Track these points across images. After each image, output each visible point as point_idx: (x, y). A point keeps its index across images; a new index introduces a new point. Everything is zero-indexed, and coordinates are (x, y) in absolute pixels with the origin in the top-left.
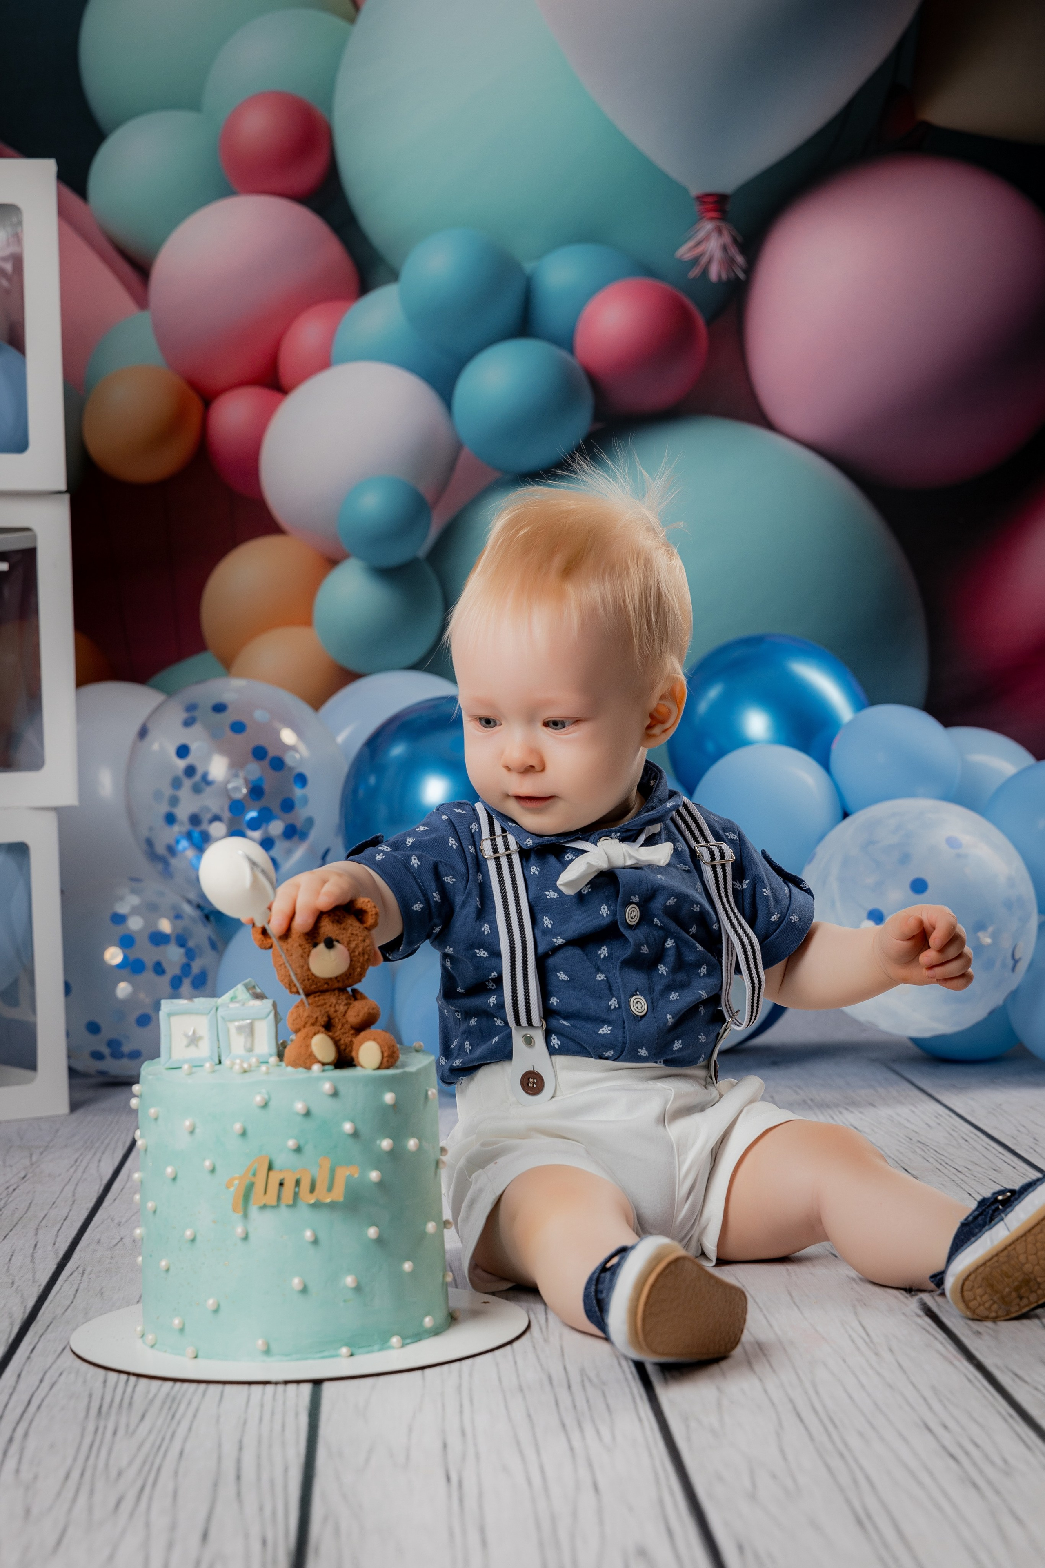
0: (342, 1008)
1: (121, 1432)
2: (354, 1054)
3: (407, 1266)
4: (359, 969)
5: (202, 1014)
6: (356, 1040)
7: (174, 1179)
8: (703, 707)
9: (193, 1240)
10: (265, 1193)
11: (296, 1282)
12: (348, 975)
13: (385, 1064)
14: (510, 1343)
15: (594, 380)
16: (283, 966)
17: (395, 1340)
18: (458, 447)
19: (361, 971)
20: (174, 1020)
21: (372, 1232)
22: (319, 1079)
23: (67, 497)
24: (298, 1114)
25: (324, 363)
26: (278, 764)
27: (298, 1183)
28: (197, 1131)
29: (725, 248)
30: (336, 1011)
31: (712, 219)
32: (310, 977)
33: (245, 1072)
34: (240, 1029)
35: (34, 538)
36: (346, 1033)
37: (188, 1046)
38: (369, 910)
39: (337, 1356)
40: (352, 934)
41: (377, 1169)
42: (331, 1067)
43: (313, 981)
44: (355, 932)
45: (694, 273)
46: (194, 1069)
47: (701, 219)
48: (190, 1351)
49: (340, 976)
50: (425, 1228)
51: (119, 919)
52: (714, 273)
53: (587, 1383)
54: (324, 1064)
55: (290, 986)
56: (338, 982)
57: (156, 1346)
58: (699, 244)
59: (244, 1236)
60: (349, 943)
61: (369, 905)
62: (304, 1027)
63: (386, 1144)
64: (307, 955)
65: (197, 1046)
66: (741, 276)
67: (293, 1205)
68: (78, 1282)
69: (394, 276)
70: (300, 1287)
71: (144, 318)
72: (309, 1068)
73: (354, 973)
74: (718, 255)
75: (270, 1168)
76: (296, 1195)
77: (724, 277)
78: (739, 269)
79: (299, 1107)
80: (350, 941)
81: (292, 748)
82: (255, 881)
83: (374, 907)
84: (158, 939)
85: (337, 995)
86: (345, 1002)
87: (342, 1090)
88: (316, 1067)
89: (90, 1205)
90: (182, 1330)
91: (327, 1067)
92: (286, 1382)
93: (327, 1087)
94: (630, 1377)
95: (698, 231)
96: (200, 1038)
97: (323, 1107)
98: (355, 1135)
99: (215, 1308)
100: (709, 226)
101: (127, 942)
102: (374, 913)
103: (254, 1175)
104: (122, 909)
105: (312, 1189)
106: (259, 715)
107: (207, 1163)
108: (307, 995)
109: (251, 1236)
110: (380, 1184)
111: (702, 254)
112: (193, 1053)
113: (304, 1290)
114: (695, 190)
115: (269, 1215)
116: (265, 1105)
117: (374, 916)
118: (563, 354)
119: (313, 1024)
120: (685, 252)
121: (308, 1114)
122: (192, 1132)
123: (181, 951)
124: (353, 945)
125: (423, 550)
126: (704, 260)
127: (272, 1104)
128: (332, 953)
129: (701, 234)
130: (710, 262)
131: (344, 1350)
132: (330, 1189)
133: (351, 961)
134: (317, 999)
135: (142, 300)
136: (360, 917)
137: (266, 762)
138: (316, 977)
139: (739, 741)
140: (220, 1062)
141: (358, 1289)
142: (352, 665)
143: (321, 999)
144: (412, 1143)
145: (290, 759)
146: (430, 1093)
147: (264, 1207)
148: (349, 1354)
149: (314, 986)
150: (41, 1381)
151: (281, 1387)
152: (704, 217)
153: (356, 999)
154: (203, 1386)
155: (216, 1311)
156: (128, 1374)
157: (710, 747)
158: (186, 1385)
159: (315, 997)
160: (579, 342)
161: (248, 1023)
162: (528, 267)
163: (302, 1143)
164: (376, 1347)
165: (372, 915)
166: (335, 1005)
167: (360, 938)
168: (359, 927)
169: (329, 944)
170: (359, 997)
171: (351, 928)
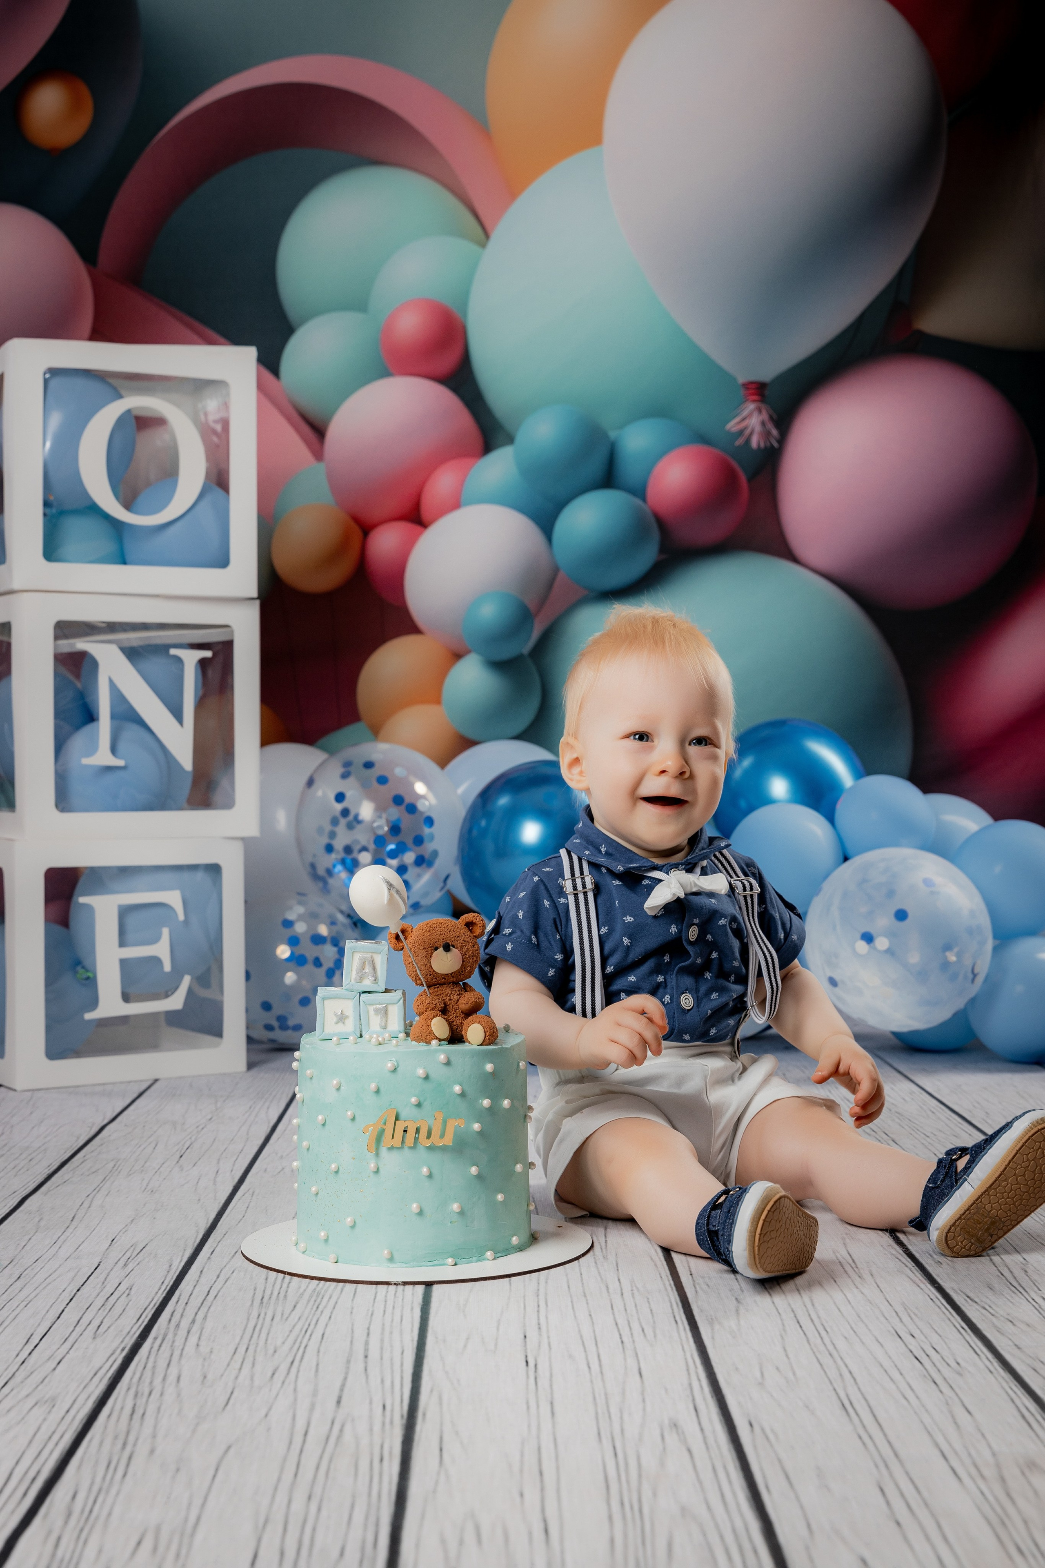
0: (455, 997)
1: (278, 1318)
2: (463, 1033)
3: (500, 1197)
4: (469, 968)
5: (348, 999)
6: (466, 1022)
7: (324, 1125)
9: (337, 1172)
10: (393, 1138)
11: (415, 1207)
12: (460, 972)
13: (487, 1041)
14: (577, 1258)
15: (661, 522)
16: (411, 964)
17: (489, 1254)
18: (555, 571)
19: (470, 969)
20: (326, 1002)
21: (474, 1170)
22: (436, 1051)
23: (257, 603)
24: (419, 1077)
25: (455, 504)
26: (412, 809)
27: (418, 1130)
28: (342, 1088)
29: (763, 424)
30: (450, 1000)
31: (754, 401)
32: (431, 973)
33: (380, 1044)
34: (377, 1011)
35: (232, 633)
36: (458, 1017)
37: (337, 1023)
38: (478, 923)
39: (444, 1264)
40: (465, 941)
41: (478, 1121)
42: (446, 1043)
43: (434, 976)
44: (466, 939)
45: (739, 442)
46: (342, 1041)
47: (746, 401)
48: (332, 1257)
49: (455, 973)
50: (514, 1168)
51: (288, 924)
52: (755, 442)
53: (635, 1292)
54: (440, 1040)
55: (416, 979)
56: (453, 977)
57: (306, 1252)
58: (744, 419)
59: (376, 1170)
60: (462, 947)
61: (478, 918)
62: (426, 1011)
63: (486, 1103)
64: (429, 956)
65: (344, 1023)
66: (776, 445)
67: (414, 1148)
68: (249, 1201)
69: (510, 440)
70: (418, 1211)
71: (321, 467)
72: (429, 1043)
73: (464, 971)
74: (758, 428)
75: (397, 1118)
76: (416, 1140)
77: (762, 445)
78: (775, 441)
79: (421, 1072)
81: (423, 797)
82: (391, 898)
83: (482, 920)
84: (318, 940)
85: (452, 987)
86: (458, 992)
87: (453, 1059)
88: (434, 1042)
89: (260, 1142)
90: (326, 1241)
91: (442, 1042)
92: (405, 1283)
93: (442, 1057)
94: (669, 1288)
95: (742, 411)
96: (347, 1017)
97: (439, 1073)
98: (463, 1095)
99: (352, 1224)
100: (751, 406)
101: (293, 942)
102: (481, 925)
103: (385, 1124)
104: (291, 916)
105: (429, 1136)
106: (399, 771)
107: (349, 1113)
108: (429, 986)
109: (381, 1169)
110: (481, 1133)
111: (746, 428)
112: (341, 1028)
113: (421, 1213)
114: (741, 379)
115: (395, 1154)
116: (395, 1070)
118: (638, 502)
119: (432, 1009)
120: (732, 426)
121: (427, 1078)
122: (338, 1089)
123: (335, 949)
124: (464, 950)
125: (527, 648)
126: (747, 432)
127: (400, 1069)
128: (449, 954)
130: (751, 434)
131: (450, 1261)
132: (442, 1136)
133: (463, 961)
134: (436, 989)
135: (318, 454)
136: (471, 928)
137: (403, 807)
138: (436, 973)
139: (766, 800)
140: (361, 1036)
141: (462, 1213)
142: (470, 734)
143: (439, 990)
144: (506, 1103)
145: (422, 806)
146: (521, 1064)
147: (391, 1148)
148: (453, 1263)
149: (434, 980)
150: (218, 1277)
151: (401, 1288)
152: (748, 400)
153: (466, 991)
154: (341, 1284)
155: (353, 1227)
156: (285, 1273)
157: (743, 804)
158: (328, 1283)
159: (435, 988)
160: (650, 493)
161: (383, 1007)
162: (613, 434)
163: (422, 1100)
164: (474, 1259)
165: (480, 927)
166: (450, 995)
167: (470, 944)
168: (470, 936)
169: (447, 948)
170: (468, 989)
171: (463, 936)
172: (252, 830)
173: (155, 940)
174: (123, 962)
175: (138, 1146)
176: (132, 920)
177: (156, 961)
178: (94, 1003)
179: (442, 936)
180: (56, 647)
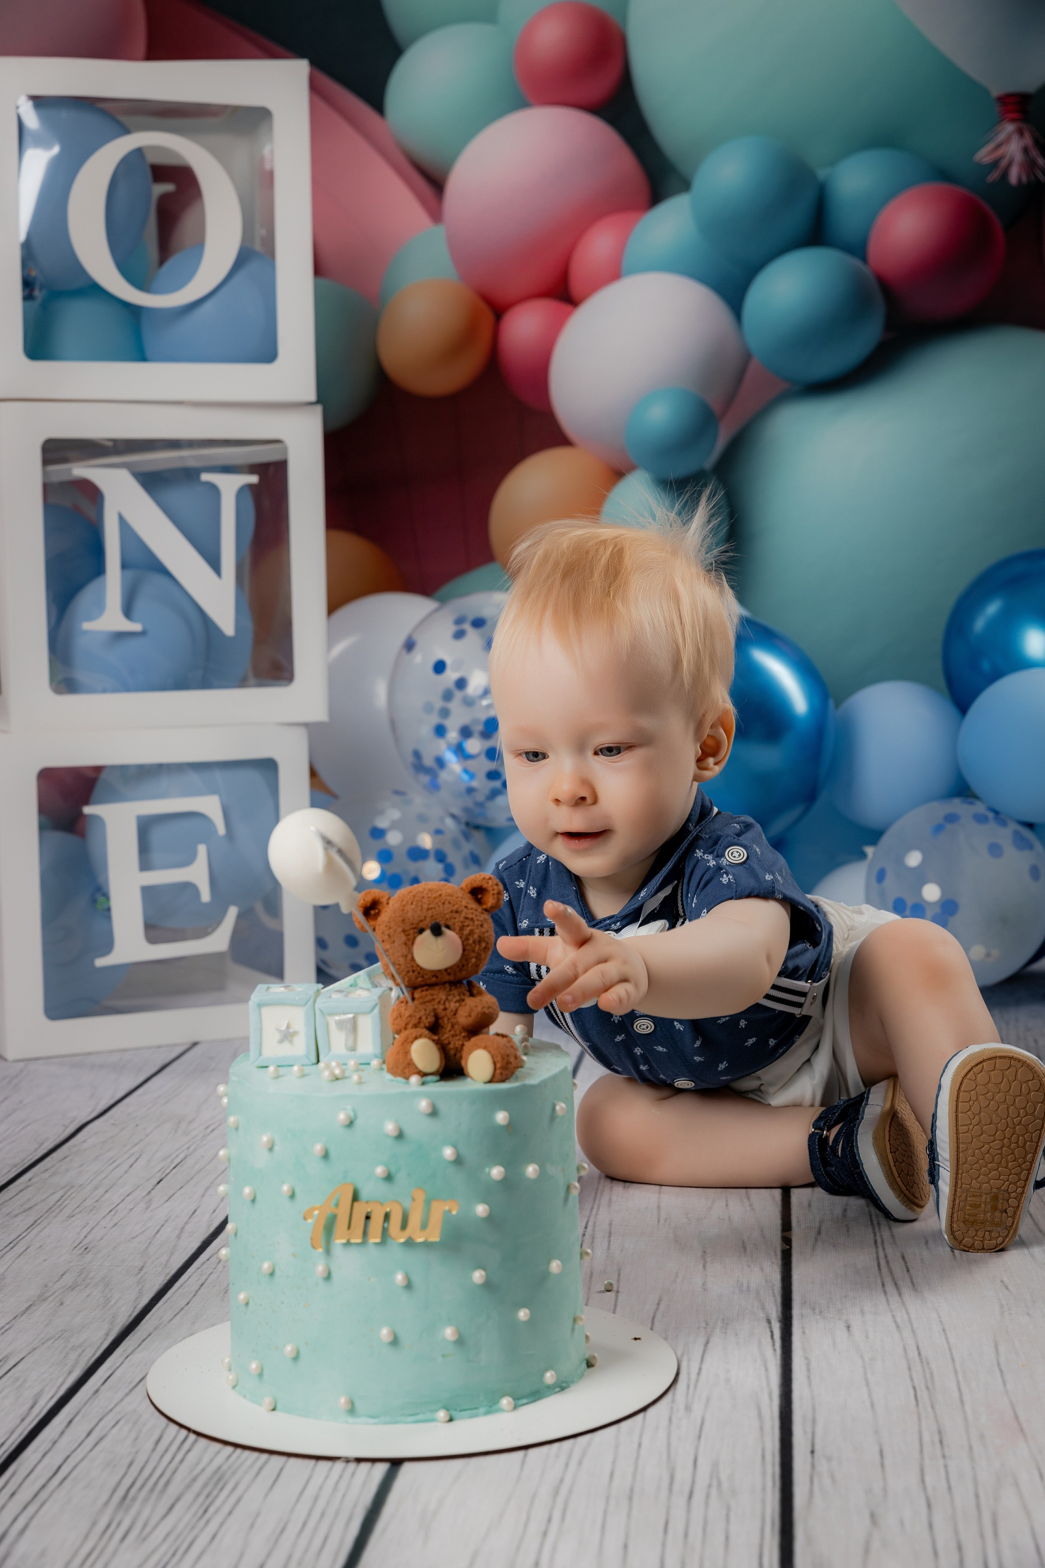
0: (453, 1005)
1: (133, 1536)
2: (463, 1063)
3: (523, 1314)
4: (474, 960)
5: (298, 1005)
6: (468, 1044)
7: (253, 1201)
8: (980, 624)
9: (272, 1274)
11: (385, 1333)
12: (461, 967)
13: (498, 1077)
14: (644, 1409)
15: (887, 288)
17: (505, 1402)
18: (747, 358)
19: (476, 962)
20: (265, 1011)
21: (478, 1276)
22: (415, 1095)
23: (319, 409)
24: (388, 1136)
25: (614, 274)
27: (387, 1217)
28: (276, 1148)
29: (1026, 150)
30: (445, 1009)
31: (1012, 120)
32: (415, 969)
33: (337, 1079)
34: (340, 1024)
35: (285, 450)
36: (456, 1036)
37: (281, 1041)
38: (490, 889)
39: (433, 1420)
40: (466, 918)
41: (484, 1202)
42: (436, 1078)
43: (419, 973)
44: (470, 916)
45: (993, 177)
46: (282, 1071)
47: (1002, 121)
48: (268, 1401)
49: (451, 968)
50: (548, 1267)
51: (378, 833)
52: (1014, 176)
54: (423, 1074)
56: (449, 974)
57: (237, 1388)
58: (999, 146)
59: (326, 1275)
60: (462, 928)
61: (490, 882)
62: (406, 1029)
63: (497, 1172)
64: (411, 943)
65: (291, 1042)
66: (1042, 178)
67: (382, 1243)
68: (210, 1272)
69: (685, 185)
70: (390, 1339)
71: (439, 232)
72: (405, 1080)
73: (468, 964)
74: (1018, 157)
75: (355, 1198)
76: (385, 1232)
77: (1024, 179)
78: (1040, 172)
79: (390, 1127)
80: (464, 926)
82: (330, 862)
83: (497, 885)
84: (417, 854)
85: (448, 989)
86: (458, 998)
87: (442, 1107)
90: (260, 1375)
91: (429, 1078)
92: (359, 1460)
93: (424, 1105)
95: (997, 134)
96: (295, 1033)
97: (419, 1128)
98: (458, 1161)
99: (294, 1355)
100: (1010, 128)
101: (385, 857)
102: (495, 892)
103: (337, 1205)
104: (382, 823)
105: (404, 1226)
107: (285, 1188)
108: (410, 988)
109: (335, 1275)
110: (490, 1219)
111: (1001, 158)
112: (286, 1050)
113: (395, 1342)
114: (996, 91)
115: (355, 1253)
116: (350, 1124)
117: (495, 896)
118: (856, 262)
119: (415, 1026)
120: (984, 155)
121: (400, 1136)
122: (271, 1149)
123: (440, 866)
124: (466, 931)
125: (709, 462)
126: (1004, 163)
127: (359, 1123)
128: (440, 941)
129: (1002, 137)
130: (1010, 165)
132: (424, 1226)
133: (464, 950)
134: (424, 993)
135: (436, 214)
136: (480, 896)
138: (421, 969)
139: (1018, 663)
140: (318, 1061)
141: (460, 1341)
143: (427, 994)
144: (531, 1170)
146: (558, 1108)
147: (348, 1244)
148: (448, 1418)
149: (420, 979)
150: (89, 1434)
151: (352, 1466)
152: (1004, 119)
153: (472, 995)
154: (265, 1456)
155: (296, 1358)
156: (189, 1429)
157: (986, 666)
158: (247, 1453)
159: (422, 991)
160: (873, 250)
161: (349, 1019)
162: (822, 174)
163: (393, 1170)
164: (482, 1410)
165: (493, 894)
166: (444, 1002)
167: (476, 923)
168: (476, 910)
169: (437, 931)
170: (475, 992)
171: (465, 910)
172: (318, 713)
173: (188, 860)
174: (148, 892)
175: (111, 1161)
176: (157, 835)
177: (189, 888)
178: (108, 946)
179: (430, 912)
180: (45, 474)
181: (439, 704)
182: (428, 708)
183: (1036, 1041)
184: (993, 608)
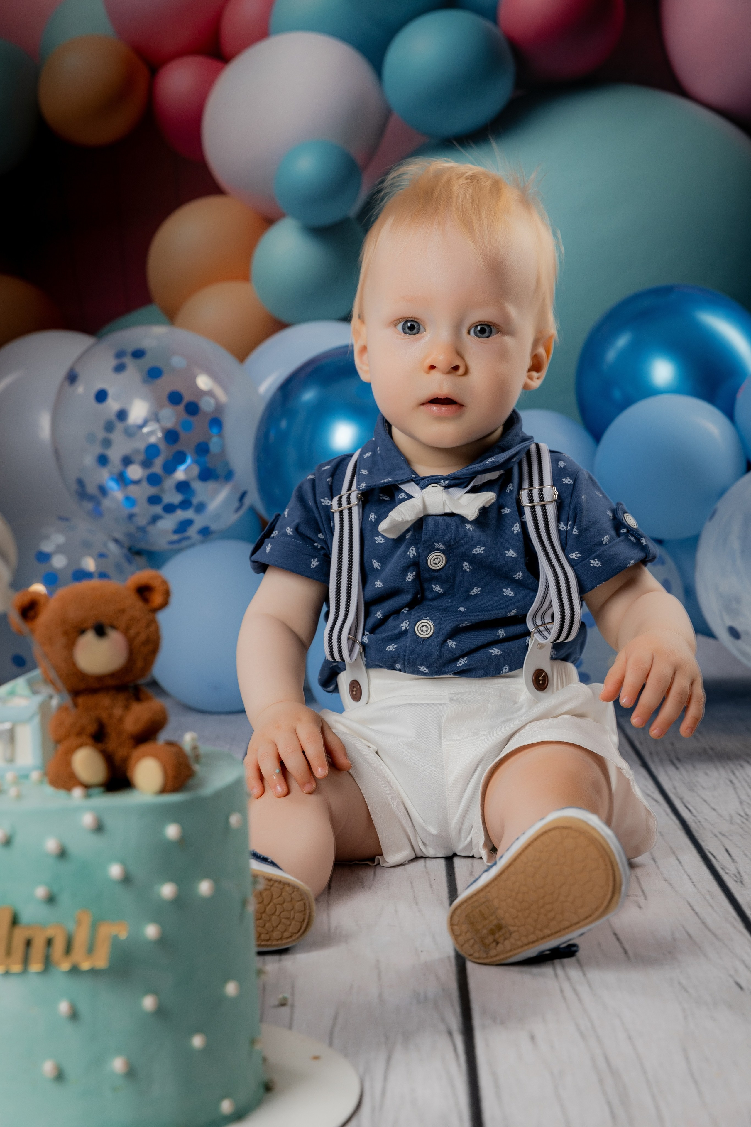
0: (118, 712)
2: (129, 774)
3: (197, 1041)
4: (141, 663)
6: (136, 754)
8: (611, 355)
10: (7, 955)
11: (48, 1067)
12: (126, 670)
13: (170, 787)
15: (516, 49)
18: (387, 113)
19: (143, 665)
21: (148, 1003)
22: (78, 809)
24: (49, 854)
25: (262, 33)
26: (193, 409)
27: (49, 942)
30: (110, 716)
32: (76, 674)
36: (121, 745)
38: (158, 587)
40: (132, 618)
41: (155, 922)
42: (101, 789)
43: (80, 678)
44: (136, 616)
49: (116, 672)
50: (223, 990)
51: (44, 557)
54: (87, 787)
56: (114, 679)
60: (127, 629)
61: (158, 579)
62: (67, 737)
63: (167, 890)
64: (71, 645)
67: (44, 971)
70: (54, 1074)
72: (69, 792)
73: (134, 668)
75: (15, 921)
76: (47, 959)
79: (51, 845)
80: (129, 626)
81: (210, 393)
83: (165, 582)
84: (81, 575)
85: (113, 695)
86: (123, 704)
87: (109, 822)
91: (94, 790)
93: (88, 819)
97: (83, 845)
98: (127, 880)
101: (51, 577)
102: (163, 590)
104: (47, 547)
105: (68, 952)
106: (178, 361)
108: (72, 695)
110: (162, 941)
113: (60, 1076)
115: (14, 983)
116: (8, 842)
117: (164, 595)
118: (488, 24)
119: (78, 734)
121: (63, 854)
124: (133, 633)
125: (353, 210)
127: (18, 841)
128: (104, 642)
132: (90, 950)
133: (130, 652)
134: (87, 699)
136: (146, 595)
137: (181, 407)
138: (83, 673)
139: (646, 391)
141: (130, 1073)
143: (90, 700)
144: (204, 887)
145: (207, 405)
147: (7, 974)
149: (82, 685)
153: (139, 699)
157: (617, 394)
160: (504, 12)
163: (55, 891)
165: (161, 593)
166: (109, 709)
167: (143, 623)
168: (143, 610)
169: (100, 631)
170: (142, 697)
171: (131, 609)
179: (93, 611)
181: (101, 434)
182: (91, 438)
183: (672, 744)
184: (622, 341)
